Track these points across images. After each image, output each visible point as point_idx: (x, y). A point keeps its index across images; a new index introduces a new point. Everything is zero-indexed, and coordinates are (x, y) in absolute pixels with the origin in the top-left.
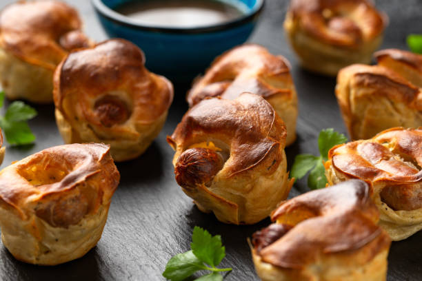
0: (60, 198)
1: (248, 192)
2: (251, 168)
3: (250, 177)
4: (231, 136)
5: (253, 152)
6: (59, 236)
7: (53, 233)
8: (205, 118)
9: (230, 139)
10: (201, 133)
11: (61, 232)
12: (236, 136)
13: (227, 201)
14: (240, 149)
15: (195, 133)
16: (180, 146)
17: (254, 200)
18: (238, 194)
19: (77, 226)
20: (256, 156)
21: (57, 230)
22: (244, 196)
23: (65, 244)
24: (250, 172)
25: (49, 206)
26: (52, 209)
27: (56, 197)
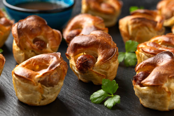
0: (50, 74)
1: (108, 70)
2: (110, 59)
3: (109, 63)
4: (97, 48)
5: (109, 52)
6: (50, 91)
7: (48, 90)
8: (83, 42)
9: (97, 49)
10: (82, 49)
11: (51, 89)
12: (100, 47)
13: (102, 74)
14: (103, 52)
15: (78, 50)
16: (72, 56)
17: (111, 73)
18: (103, 71)
19: (57, 86)
20: (111, 54)
21: (49, 88)
22: (106, 72)
23: (51, 95)
24: (110, 60)
25: (46, 78)
26: (47, 79)
27: (48, 74)
